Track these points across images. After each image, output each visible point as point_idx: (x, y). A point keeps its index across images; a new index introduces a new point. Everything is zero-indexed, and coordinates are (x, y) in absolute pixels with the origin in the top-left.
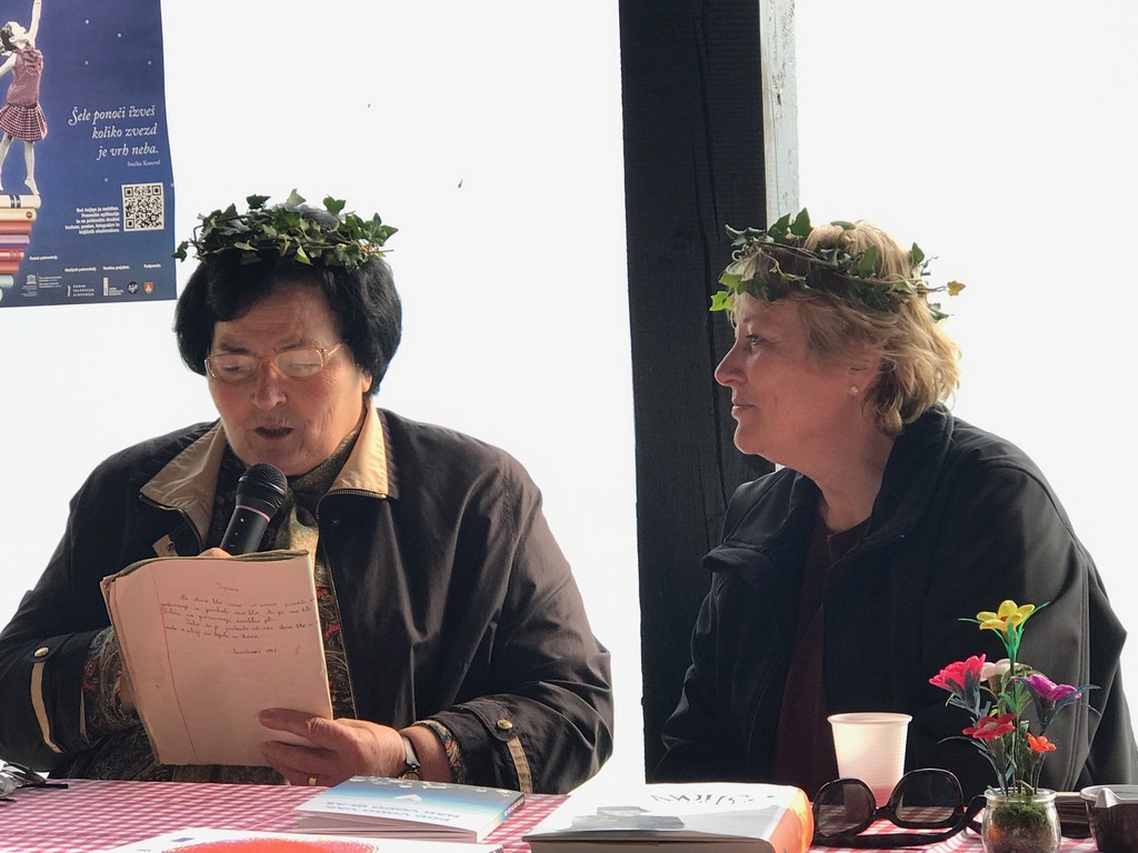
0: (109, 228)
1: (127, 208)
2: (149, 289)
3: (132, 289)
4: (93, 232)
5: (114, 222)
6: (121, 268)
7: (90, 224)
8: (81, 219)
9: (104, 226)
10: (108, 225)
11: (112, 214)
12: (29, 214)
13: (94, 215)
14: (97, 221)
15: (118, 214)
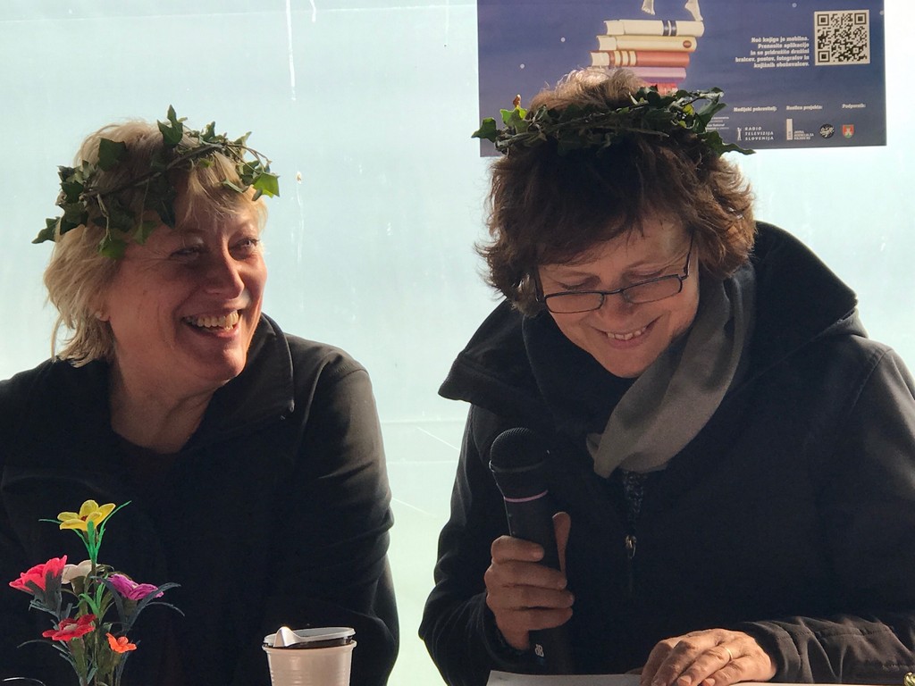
0: (796, 61)
1: (821, 38)
2: (848, 133)
3: (826, 132)
4: (773, 65)
5: (803, 55)
6: (811, 108)
7: (769, 56)
8: (757, 50)
9: (788, 59)
10: (794, 58)
11: (798, 45)
12: (687, 44)
13: (775, 46)
14: (778, 52)
15: (808, 45)
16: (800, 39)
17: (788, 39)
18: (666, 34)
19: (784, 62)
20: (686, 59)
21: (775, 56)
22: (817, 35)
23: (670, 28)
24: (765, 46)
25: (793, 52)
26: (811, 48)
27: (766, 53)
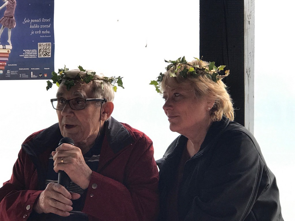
2: (46, 76)
3: (40, 75)
4: (28, 57)
6: (37, 69)
8: (25, 53)
10: (33, 55)
11: (34, 52)
12: (8, 51)
13: (29, 52)
14: (30, 54)
15: (36, 52)
16: (35, 50)
17: (32, 50)
18: (3, 48)
19: (31, 56)
20: (8, 55)
21: (29, 55)
22: (39, 49)
23: (4, 47)
24: (27, 52)
25: (33, 54)
26: (37, 53)
27: (27, 54)
